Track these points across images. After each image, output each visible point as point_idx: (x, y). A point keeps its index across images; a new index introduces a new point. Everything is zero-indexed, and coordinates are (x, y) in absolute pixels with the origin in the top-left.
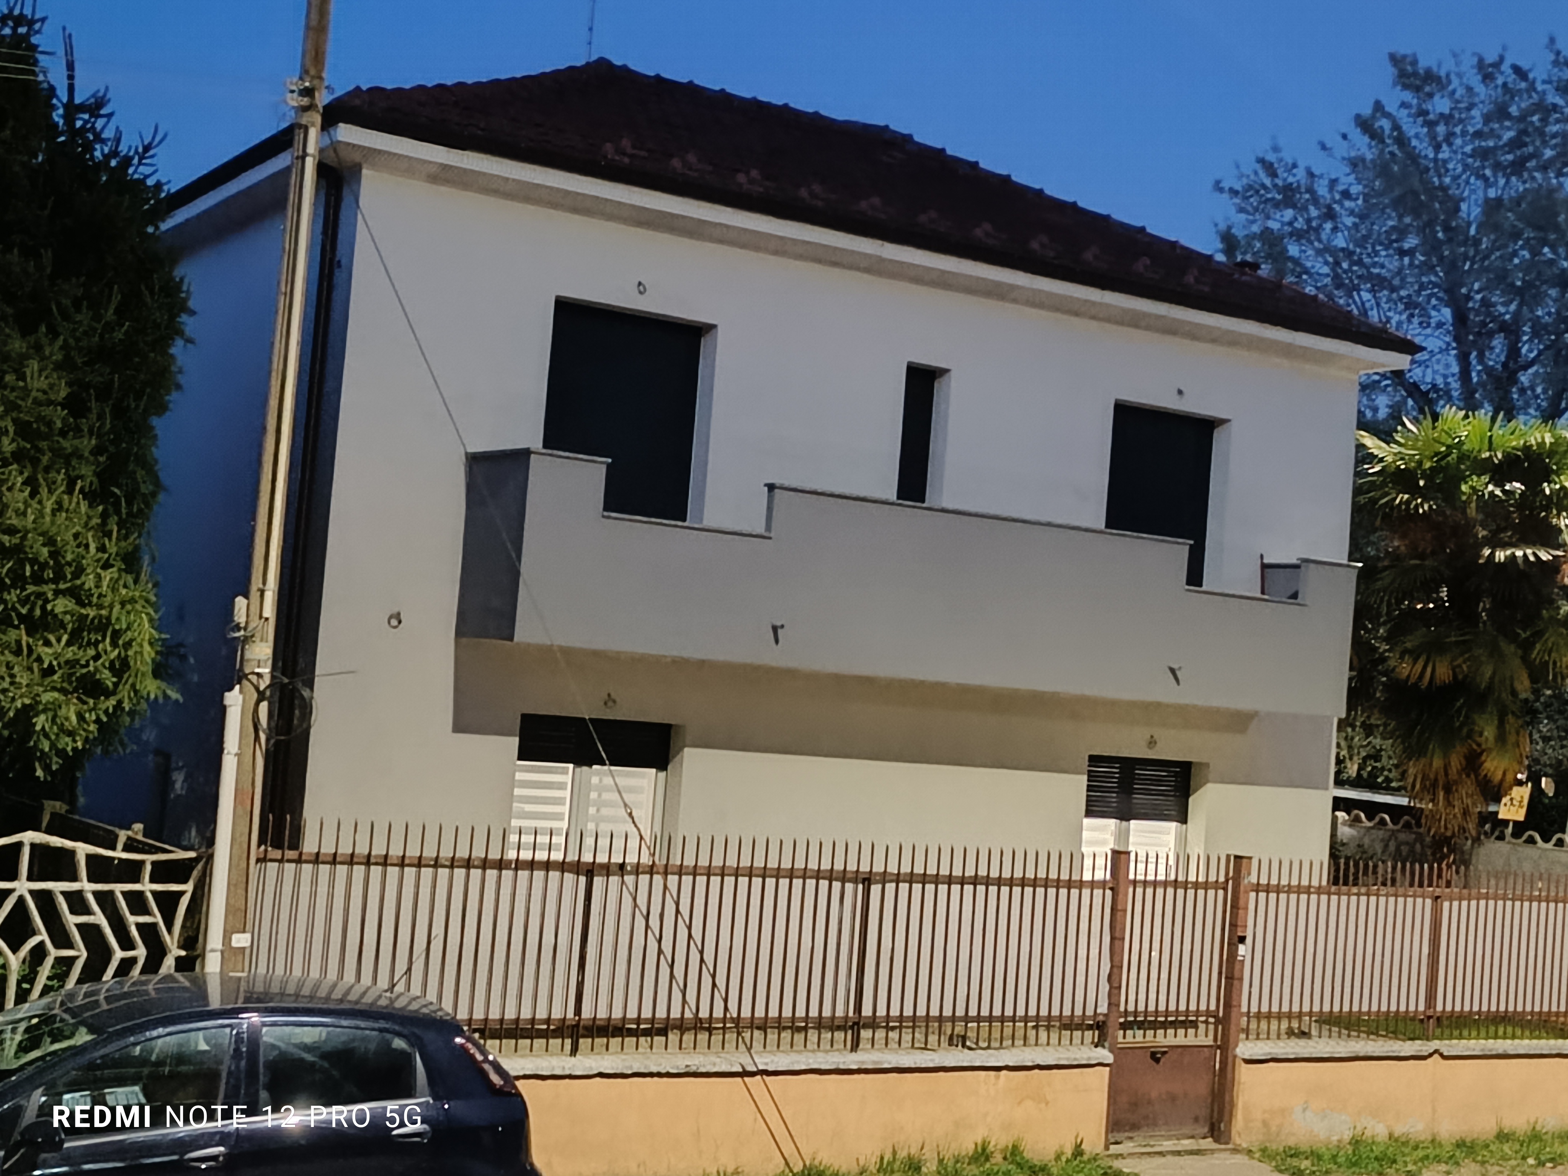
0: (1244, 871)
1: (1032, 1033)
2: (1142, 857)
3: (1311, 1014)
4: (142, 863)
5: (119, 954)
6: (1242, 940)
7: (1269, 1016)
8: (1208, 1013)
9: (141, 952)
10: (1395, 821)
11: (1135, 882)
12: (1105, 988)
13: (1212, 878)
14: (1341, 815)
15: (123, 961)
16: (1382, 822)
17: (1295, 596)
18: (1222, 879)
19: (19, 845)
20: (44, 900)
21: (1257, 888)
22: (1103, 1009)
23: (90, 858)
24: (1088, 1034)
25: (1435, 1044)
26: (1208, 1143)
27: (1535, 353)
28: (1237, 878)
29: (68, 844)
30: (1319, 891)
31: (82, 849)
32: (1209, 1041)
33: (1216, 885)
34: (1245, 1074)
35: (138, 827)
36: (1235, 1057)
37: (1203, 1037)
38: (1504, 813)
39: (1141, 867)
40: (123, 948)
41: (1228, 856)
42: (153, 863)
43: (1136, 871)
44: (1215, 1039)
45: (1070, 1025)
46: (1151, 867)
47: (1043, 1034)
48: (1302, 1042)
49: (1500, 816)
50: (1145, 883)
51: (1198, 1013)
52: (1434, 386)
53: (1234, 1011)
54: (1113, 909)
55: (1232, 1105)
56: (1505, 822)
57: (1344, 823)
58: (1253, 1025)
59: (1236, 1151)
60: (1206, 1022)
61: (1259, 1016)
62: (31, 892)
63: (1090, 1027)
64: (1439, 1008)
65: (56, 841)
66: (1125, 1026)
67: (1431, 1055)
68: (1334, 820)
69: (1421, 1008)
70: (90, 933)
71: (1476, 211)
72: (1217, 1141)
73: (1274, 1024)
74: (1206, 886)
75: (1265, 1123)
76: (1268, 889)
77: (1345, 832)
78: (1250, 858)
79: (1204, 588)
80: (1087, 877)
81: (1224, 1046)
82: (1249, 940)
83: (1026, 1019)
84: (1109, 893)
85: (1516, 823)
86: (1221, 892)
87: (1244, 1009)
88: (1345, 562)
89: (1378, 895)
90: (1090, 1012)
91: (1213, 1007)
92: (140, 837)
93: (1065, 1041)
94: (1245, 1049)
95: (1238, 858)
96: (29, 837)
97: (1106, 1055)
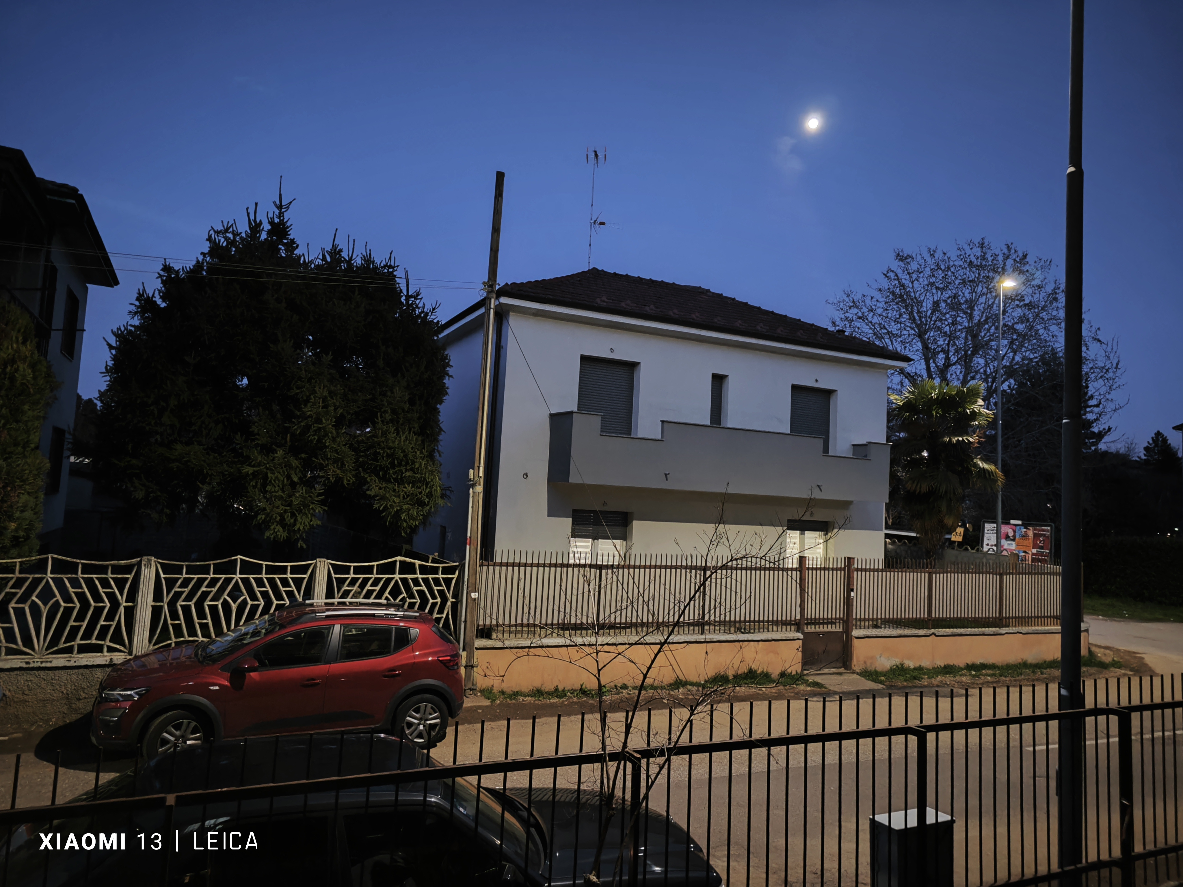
0: (852, 563)
1: (770, 627)
2: (811, 559)
3: (881, 619)
4: (438, 567)
5: (431, 601)
6: (852, 590)
7: (865, 619)
8: (840, 619)
9: (439, 600)
10: (910, 543)
11: (808, 569)
12: (798, 609)
13: (839, 566)
14: (888, 540)
15: (433, 603)
16: (905, 543)
17: (866, 456)
18: (843, 566)
19: (396, 561)
20: (405, 581)
21: (857, 570)
22: (798, 617)
23: (420, 565)
24: (793, 627)
25: (933, 631)
26: (842, 670)
27: (956, 359)
28: (849, 566)
29: (413, 561)
30: (882, 571)
31: (417, 563)
32: (841, 630)
33: (841, 569)
34: (856, 642)
35: (436, 554)
36: (852, 636)
37: (838, 628)
38: (953, 538)
39: (811, 562)
40: (433, 599)
41: (845, 558)
42: (442, 567)
43: (809, 564)
44: (843, 629)
45: (785, 623)
46: (815, 562)
47: (775, 628)
48: (878, 630)
49: (952, 539)
50: (812, 569)
51: (836, 619)
52: (916, 373)
53: (850, 618)
54: (800, 579)
55: (852, 654)
56: (955, 542)
57: (889, 543)
58: (858, 623)
59: (853, 673)
60: (839, 622)
61: (860, 620)
62: (400, 578)
63: (793, 624)
64: (933, 616)
65: (408, 560)
66: (807, 624)
67: (931, 635)
68: (886, 542)
69: (926, 616)
70: (421, 593)
71: (930, 306)
72: (846, 669)
73: (867, 623)
74: (837, 569)
75: (865, 662)
76: (861, 570)
77: (890, 546)
78: (854, 558)
79: (830, 454)
80: (790, 566)
81: (847, 631)
82: (855, 590)
83: (768, 621)
84: (798, 573)
85: (959, 542)
86: (843, 572)
87: (854, 617)
88: (885, 442)
89: (906, 572)
90: (793, 618)
91: (842, 616)
92: (437, 558)
93: (784, 629)
94: (855, 633)
95: (849, 558)
96: (399, 558)
97: (800, 635)
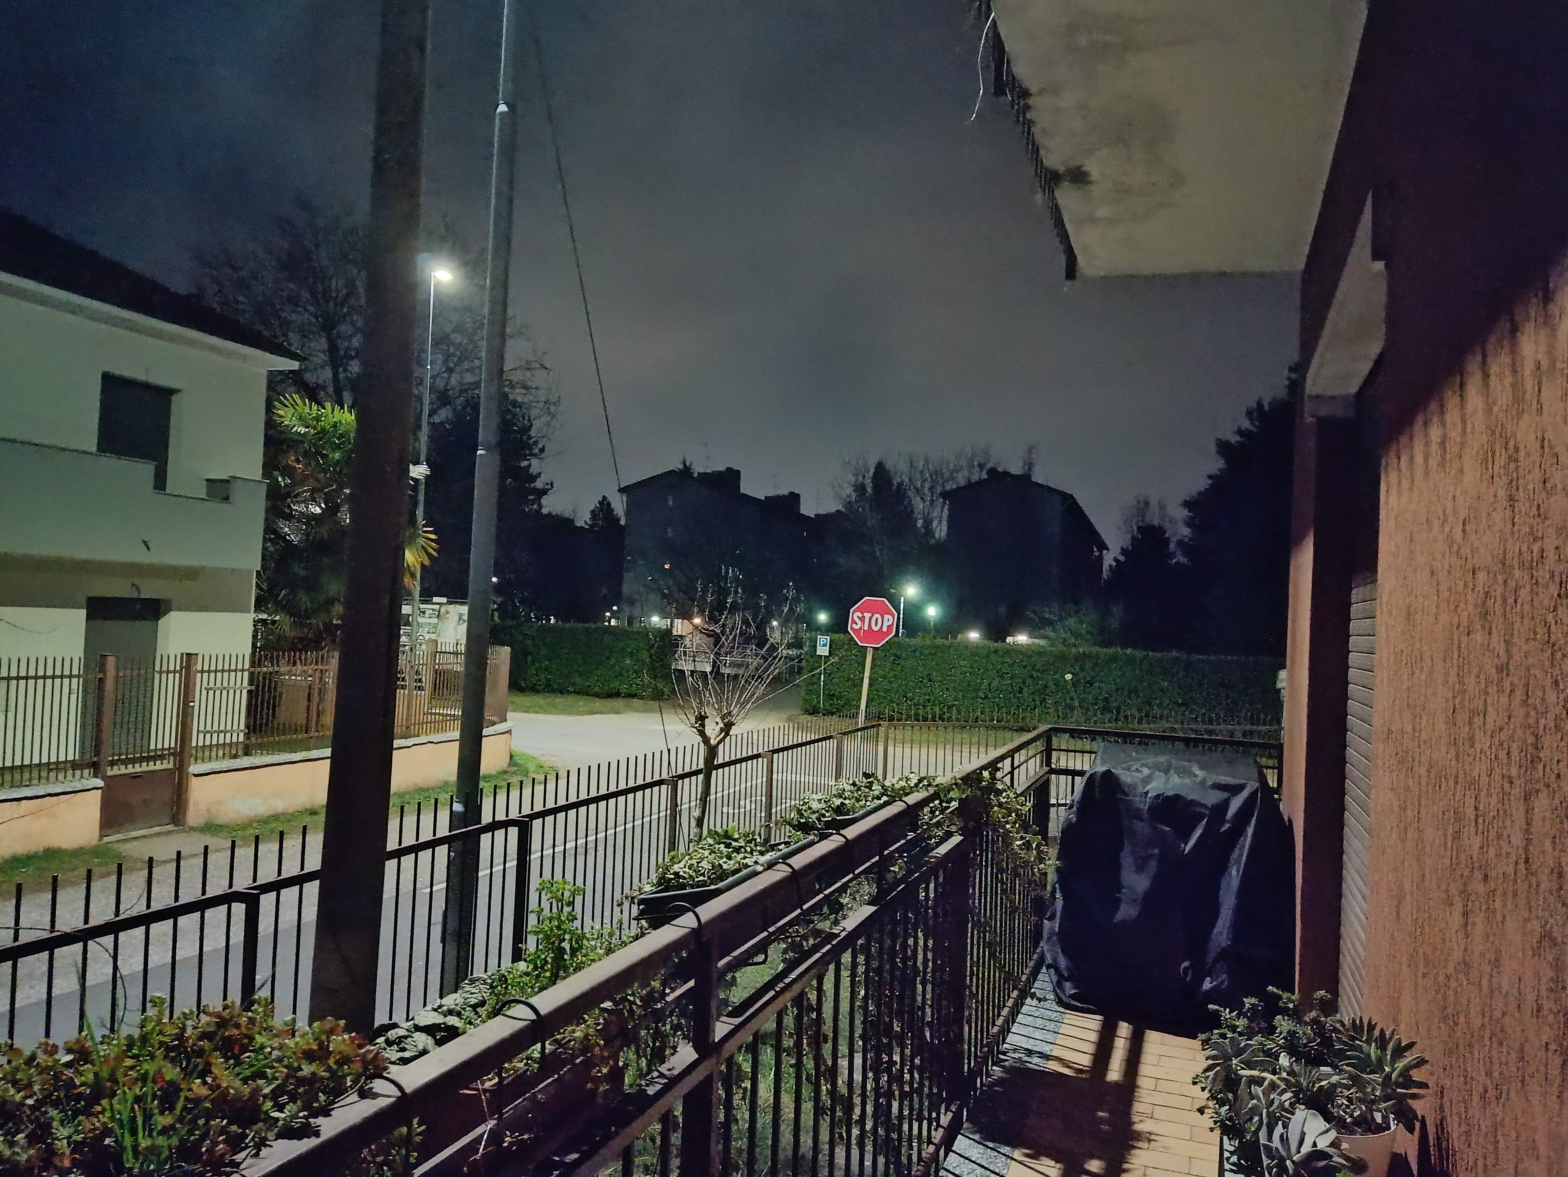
0: (193, 662)
7: (210, 747)
8: (170, 749)
13: (172, 668)
14: (259, 628)
17: (227, 498)
18: (178, 668)
21: (202, 672)
24: (86, 771)
25: (315, 752)
26: (170, 828)
28: (188, 667)
32: (171, 766)
33: (175, 672)
36: (188, 774)
37: (165, 765)
41: (182, 654)
44: (175, 765)
47: (53, 775)
48: (232, 760)
53: (187, 746)
55: (186, 802)
58: (200, 754)
59: (188, 829)
60: (169, 755)
61: (203, 748)
63: (87, 767)
66: (113, 763)
67: (311, 759)
68: (255, 630)
72: (176, 825)
73: (214, 753)
74: (167, 673)
75: (208, 810)
76: (209, 671)
78: (197, 655)
79: (166, 492)
81: (181, 768)
83: (40, 765)
86: (177, 675)
87: (194, 744)
88: (259, 479)
91: (173, 745)
93: (70, 775)
94: (194, 768)
95: (189, 655)
97: (100, 783)
